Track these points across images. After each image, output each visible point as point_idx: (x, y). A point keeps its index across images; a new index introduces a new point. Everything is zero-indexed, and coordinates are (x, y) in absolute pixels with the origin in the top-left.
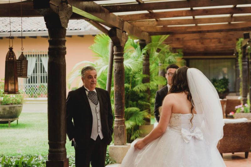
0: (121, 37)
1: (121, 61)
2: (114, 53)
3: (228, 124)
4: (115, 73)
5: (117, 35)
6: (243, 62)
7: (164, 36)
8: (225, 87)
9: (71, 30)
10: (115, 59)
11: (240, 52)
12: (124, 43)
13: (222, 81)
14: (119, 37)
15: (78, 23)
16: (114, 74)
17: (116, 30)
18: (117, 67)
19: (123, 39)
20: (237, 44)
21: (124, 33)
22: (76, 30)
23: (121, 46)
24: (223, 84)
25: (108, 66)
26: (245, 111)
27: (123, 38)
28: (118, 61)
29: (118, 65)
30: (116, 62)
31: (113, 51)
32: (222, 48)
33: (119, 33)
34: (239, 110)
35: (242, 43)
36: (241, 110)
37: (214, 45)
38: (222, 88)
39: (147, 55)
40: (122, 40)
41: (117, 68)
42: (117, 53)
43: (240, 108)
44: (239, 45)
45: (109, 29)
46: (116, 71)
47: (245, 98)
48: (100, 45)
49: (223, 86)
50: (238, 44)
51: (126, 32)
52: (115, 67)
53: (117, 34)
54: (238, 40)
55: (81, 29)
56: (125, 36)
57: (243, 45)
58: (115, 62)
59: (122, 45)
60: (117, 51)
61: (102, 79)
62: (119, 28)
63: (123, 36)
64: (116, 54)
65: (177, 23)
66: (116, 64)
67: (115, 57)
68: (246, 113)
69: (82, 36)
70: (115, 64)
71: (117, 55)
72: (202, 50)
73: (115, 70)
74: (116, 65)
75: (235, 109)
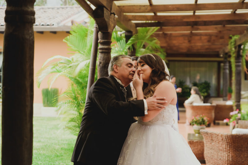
0: (109, 20)
1: (107, 52)
2: (99, 41)
3: (242, 135)
4: (100, 67)
5: (105, 17)
6: (236, 62)
7: (153, 28)
8: (207, 92)
9: (43, 25)
10: (100, 49)
11: (232, 52)
12: (112, 29)
13: (203, 84)
14: (106, 20)
15: (50, 18)
16: (98, 69)
17: (103, 9)
18: (102, 59)
19: (111, 24)
20: (229, 43)
21: (113, 15)
22: (48, 25)
23: (109, 32)
24: (204, 88)
25: (90, 61)
26: (242, 118)
27: (110, 22)
28: (104, 51)
29: (104, 56)
30: (101, 53)
31: (97, 39)
32: (207, 49)
33: (107, 14)
34: (235, 117)
35: (235, 41)
36: (237, 116)
37: (201, 44)
38: (204, 93)
39: (132, 50)
40: (109, 24)
41: (103, 61)
42: (103, 40)
43: (236, 114)
44: (233, 44)
45: (93, 7)
46: (101, 65)
47: (238, 103)
48: (77, 37)
49: (204, 90)
50: (231, 43)
51: (114, 15)
52: (100, 59)
53: (105, 15)
54: (231, 38)
55: (53, 25)
56: (113, 20)
57: (238, 43)
58: (99, 52)
59: (109, 30)
60: (103, 38)
61: (79, 78)
62: (107, 7)
63: (110, 19)
64: (101, 42)
65: (175, 9)
66: (101, 55)
67: (100, 46)
68: (243, 121)
69: (55, 33)
70: (99, 56)
71: (102, 44)
72: (185, 51)
73: (100, 63)
74: (101, 57)
75: (230, 116)
